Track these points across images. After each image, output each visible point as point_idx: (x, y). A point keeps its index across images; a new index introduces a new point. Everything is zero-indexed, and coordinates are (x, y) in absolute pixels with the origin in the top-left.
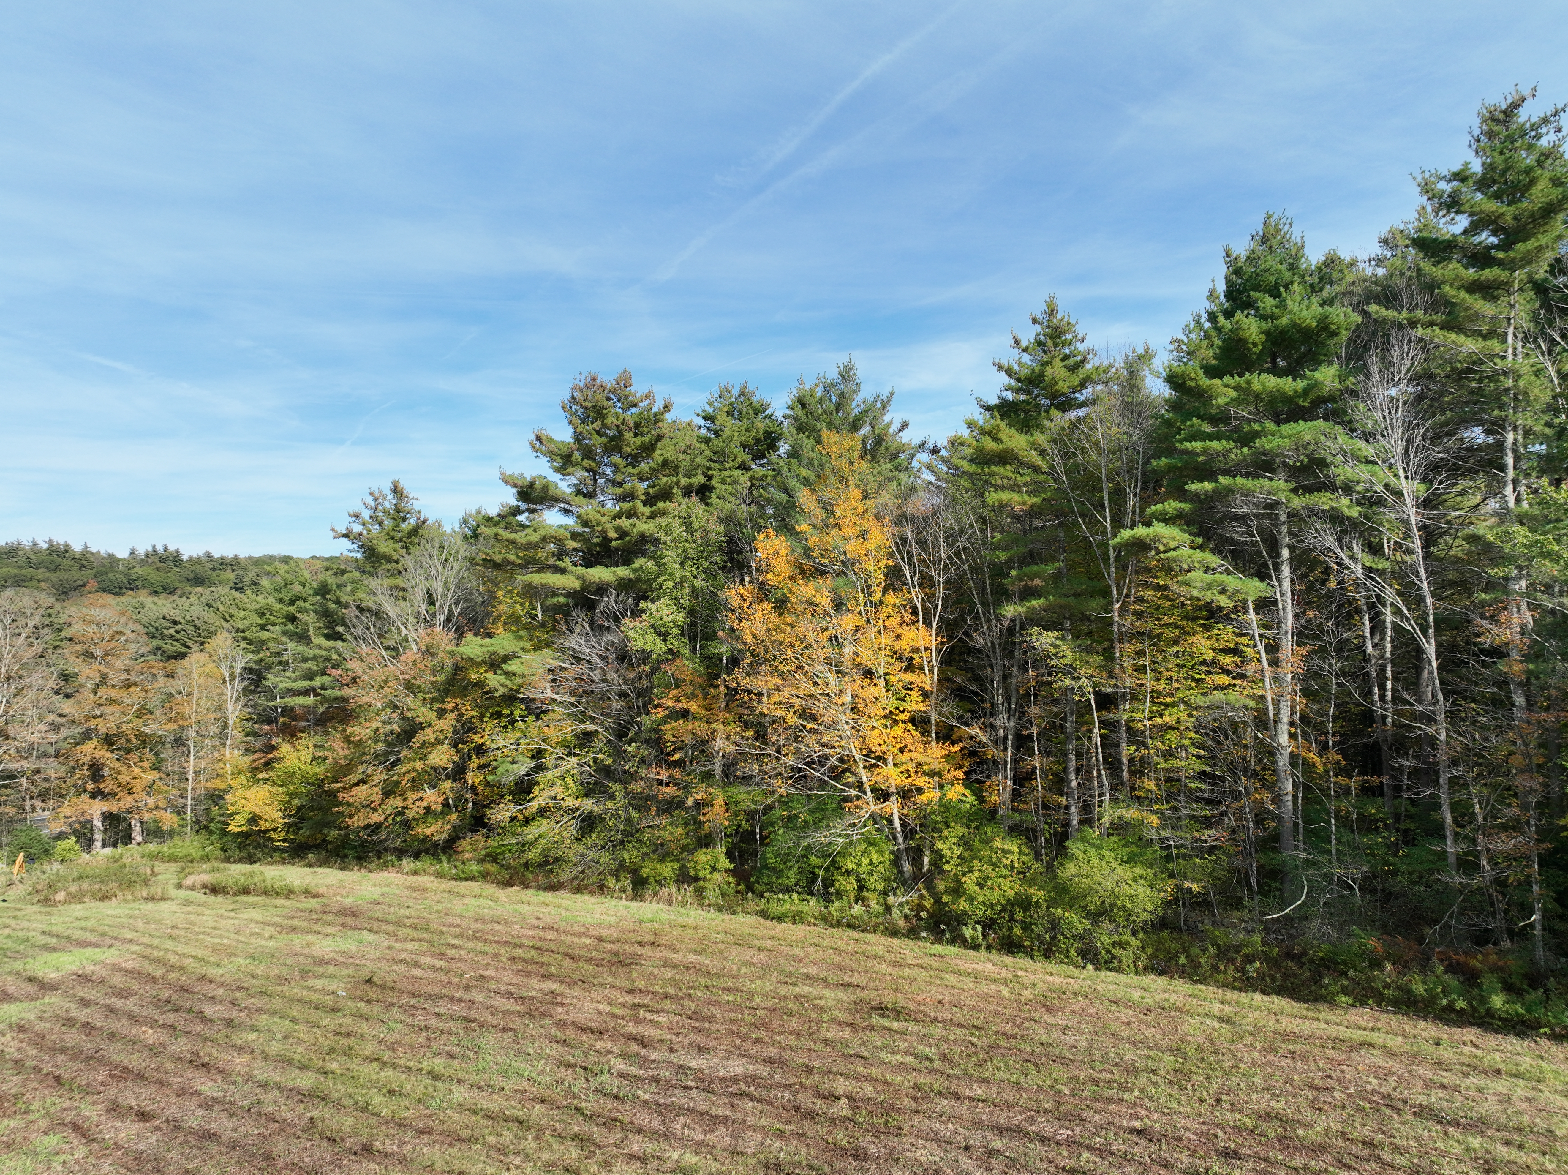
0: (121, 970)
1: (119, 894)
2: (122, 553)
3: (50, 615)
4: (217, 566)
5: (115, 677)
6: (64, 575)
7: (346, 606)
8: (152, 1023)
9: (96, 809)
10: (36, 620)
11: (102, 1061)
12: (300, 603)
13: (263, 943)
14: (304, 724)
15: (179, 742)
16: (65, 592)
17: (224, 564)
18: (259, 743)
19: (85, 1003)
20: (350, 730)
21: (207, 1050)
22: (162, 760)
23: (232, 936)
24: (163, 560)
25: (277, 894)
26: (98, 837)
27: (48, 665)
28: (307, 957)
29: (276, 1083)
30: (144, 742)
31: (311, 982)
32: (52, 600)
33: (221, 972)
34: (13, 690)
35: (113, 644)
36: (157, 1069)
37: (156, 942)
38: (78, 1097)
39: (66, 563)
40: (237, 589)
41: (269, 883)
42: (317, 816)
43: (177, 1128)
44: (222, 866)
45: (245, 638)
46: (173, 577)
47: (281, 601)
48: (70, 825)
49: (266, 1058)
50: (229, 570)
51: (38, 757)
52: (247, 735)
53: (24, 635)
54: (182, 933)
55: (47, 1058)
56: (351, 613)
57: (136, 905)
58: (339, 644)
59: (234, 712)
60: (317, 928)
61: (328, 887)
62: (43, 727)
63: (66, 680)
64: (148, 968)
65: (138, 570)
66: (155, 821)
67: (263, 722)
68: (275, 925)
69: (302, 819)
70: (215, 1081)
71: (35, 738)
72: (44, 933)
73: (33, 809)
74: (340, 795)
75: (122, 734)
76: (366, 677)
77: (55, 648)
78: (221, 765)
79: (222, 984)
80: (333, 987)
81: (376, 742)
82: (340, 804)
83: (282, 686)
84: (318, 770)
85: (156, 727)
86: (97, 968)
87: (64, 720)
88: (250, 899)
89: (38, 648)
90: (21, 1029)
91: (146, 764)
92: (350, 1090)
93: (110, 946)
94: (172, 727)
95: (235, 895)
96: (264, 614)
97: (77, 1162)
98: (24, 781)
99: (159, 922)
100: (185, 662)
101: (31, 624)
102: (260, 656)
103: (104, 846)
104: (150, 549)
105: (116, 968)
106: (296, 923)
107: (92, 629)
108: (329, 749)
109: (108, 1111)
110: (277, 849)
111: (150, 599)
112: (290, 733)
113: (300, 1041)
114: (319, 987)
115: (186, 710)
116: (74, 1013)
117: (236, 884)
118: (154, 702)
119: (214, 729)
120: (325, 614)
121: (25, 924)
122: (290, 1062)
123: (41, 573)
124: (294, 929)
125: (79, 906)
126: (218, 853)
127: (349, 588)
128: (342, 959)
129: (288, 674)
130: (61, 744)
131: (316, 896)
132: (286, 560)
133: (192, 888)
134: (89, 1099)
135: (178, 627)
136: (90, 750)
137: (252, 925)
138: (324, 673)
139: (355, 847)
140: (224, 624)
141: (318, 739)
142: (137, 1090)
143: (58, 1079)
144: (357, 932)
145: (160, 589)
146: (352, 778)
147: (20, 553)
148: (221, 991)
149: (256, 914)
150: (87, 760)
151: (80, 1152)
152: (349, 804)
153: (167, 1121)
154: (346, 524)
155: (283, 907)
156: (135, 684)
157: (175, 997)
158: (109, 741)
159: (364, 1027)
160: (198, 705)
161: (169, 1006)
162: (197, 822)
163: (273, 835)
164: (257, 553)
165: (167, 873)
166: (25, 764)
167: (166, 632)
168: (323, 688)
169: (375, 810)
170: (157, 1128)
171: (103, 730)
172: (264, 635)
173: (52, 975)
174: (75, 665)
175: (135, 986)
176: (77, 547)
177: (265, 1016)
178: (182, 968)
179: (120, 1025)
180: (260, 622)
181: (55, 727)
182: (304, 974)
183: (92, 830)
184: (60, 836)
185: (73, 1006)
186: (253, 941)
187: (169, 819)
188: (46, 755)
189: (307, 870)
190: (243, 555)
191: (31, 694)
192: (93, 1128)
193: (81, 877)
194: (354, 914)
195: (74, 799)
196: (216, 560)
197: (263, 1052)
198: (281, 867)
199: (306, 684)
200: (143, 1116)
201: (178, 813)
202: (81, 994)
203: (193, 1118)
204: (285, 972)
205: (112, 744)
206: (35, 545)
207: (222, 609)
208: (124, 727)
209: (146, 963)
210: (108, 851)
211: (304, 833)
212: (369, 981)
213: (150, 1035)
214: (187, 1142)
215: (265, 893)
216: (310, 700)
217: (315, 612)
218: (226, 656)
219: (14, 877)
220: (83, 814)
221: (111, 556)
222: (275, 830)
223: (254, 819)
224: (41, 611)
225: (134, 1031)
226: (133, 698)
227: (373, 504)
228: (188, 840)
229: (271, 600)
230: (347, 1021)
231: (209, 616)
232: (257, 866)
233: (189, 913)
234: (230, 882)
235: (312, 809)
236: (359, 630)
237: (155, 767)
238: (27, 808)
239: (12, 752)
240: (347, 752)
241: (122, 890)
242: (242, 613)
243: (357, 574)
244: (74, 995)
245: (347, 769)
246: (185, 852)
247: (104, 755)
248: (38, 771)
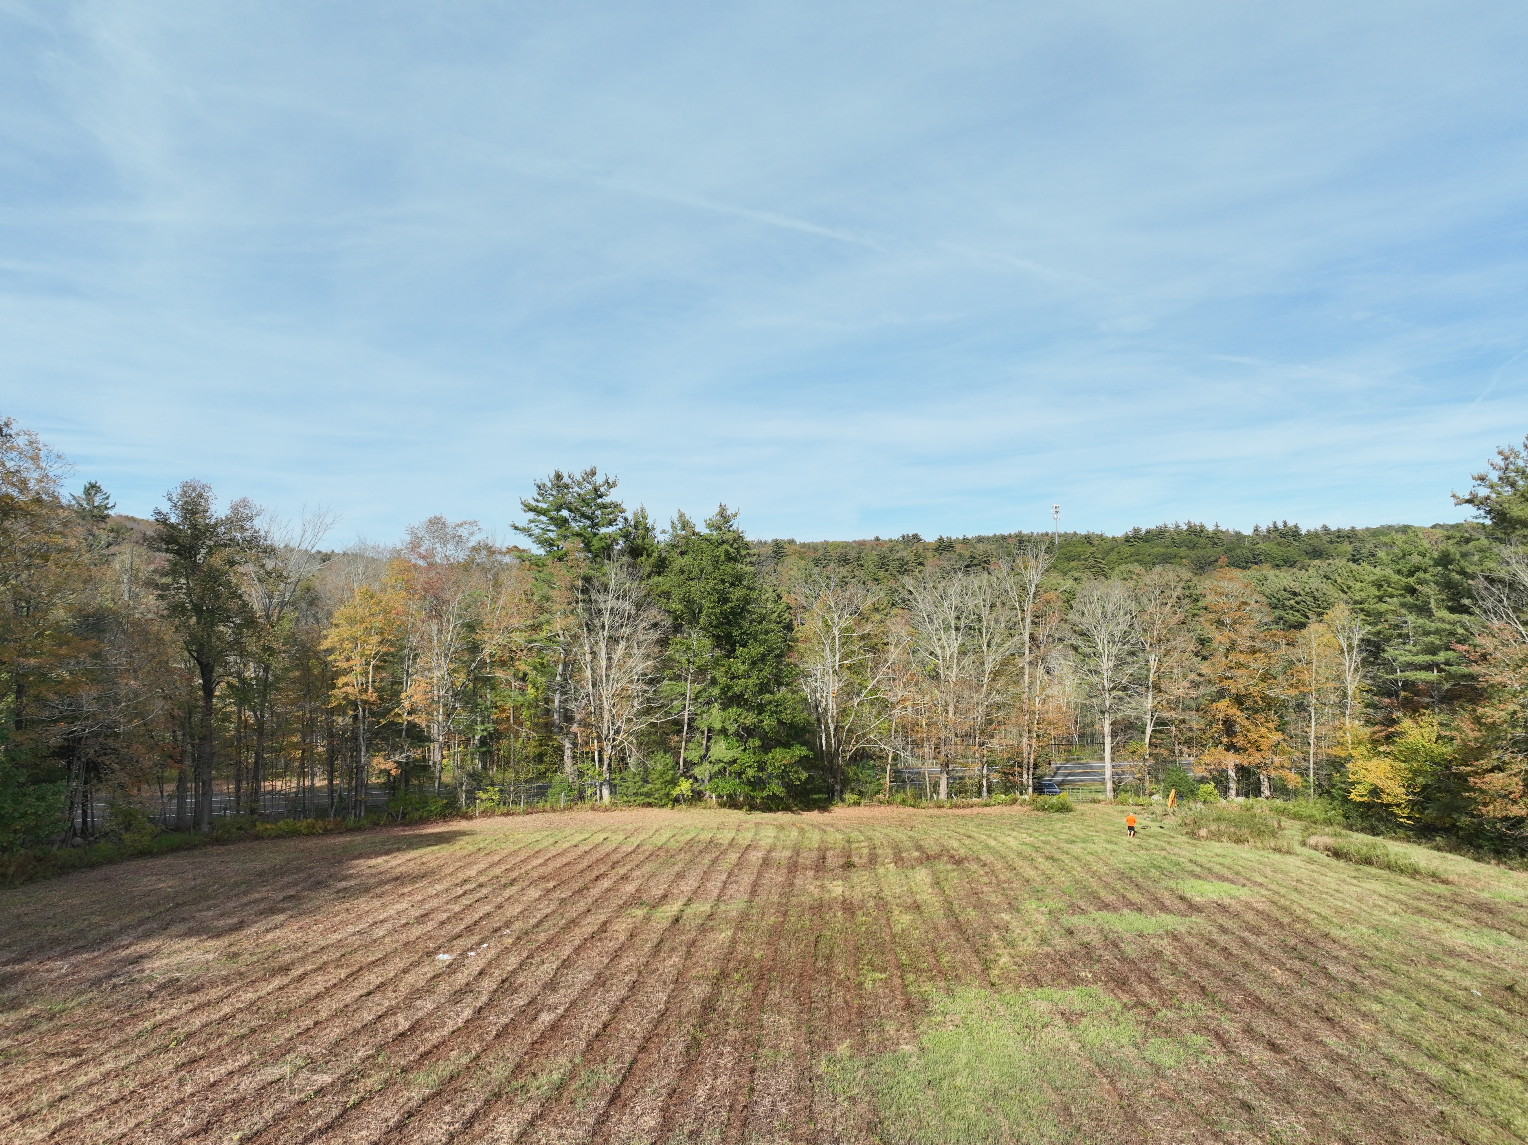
0: (1253, 909)
1: (1251, 840)
2: (1248, 531)
3: (1189, 587)
4: (1334, 539)
5: (1244, 643)
6: (1201, 552)
7: (1473, 577)
8: (1281, 965)
9: (1231, 761)
10: (1178, 592)
11: (1238, 986)
12: (1421, 574)
13: (1387, 917)
14: (1428, 700)
15: (1301, 707)
16: (1202, 567)
17: (1341, 536)
18: (1380, 716)
19: (1224, 930)
20: (1480, 710)
21: (1332, 1006)
22: (1287, 723)
23: (1355, 902)
24: (1283, 535)
25: (1402, 871)
26: (1233, 785)
27: (1189, 631)
28: (1436, 943)
29: (1402, 1062)
30: (1269, 704)
31: (1440, 971)
32: (1190, 574)
33: (1344, 934)
34: (1163, 651)
35: (1239, 614)
36: (1286, 1008)
37: (1283, 891)
38: (1219, 1010)
39: (1202, 541)
40: (1354, 561)
41: (1392, 858)
42: (1446, 798)
43: (1304, 1069)
44: (1344, 832)
45: (1362, 610)
46: (1292, 552)
47: (1399, 572)
48: (1210, 772)
49: (1391, 1033)
50: (1346, 543)
51: (1183, 710)
52: (1367, 706)
53: (1169, 605)
54: (1307, 888)
55: (1194, 968)
56: (1480, 583)
57: (1265, 853)
58: (1466, 617)
59: (1352, 683)
60: (1448, 915)
61: (1459, 875)
62: (1186, 684)
63: (1203, 644)
64: (1277, 913)
65: (1261, 545)
66: (1281, 779)
67: (1383, 695)
68: (1398, 901)
69: (1428, 799)
70: (1340, 1038)
71: (1181, 692)
72: (1191, 861)
73: (1181, 753)
74: (1471, 780)
75: (1248, 696)
76: (1499, 655)
77: (1194, 615)
78: (1341, 733)
79: (1345, 947)
80: (1467, 983)
81: (1514, 727)
82: (1472, 789)
83: (1402, 659)
84: (1444, 750)
85: (1279, 692)
86: (1233, 902)
87: (1202, 679)
88: (1373, 870)
89: (1180, 616)
90: (1175, 938)
91: (1271, 725)
92: (1488, 1100)
93: (1244, 885)
94: (1294, 692)
95: (1357, 863)
96: (1382, 586)
97: (1219, 1065)
98: (1173, 728)
99: (1285, 873)
100: (1304, 632)
101: (1175, 595)
102: (1378, 628)
103: (1238, 795)
104: (1271, 526)
105: (1249, 906)
106: (1422, 905)
107: (1222, 600)
108: (1458, 729)
109: (1244, 1031)
110: (1401, 825)
111: (1272, 572)
112: (1413, 708)
113: (1428, 1029)
114: (1450, 978)
115: (1306, 677)
116: (1215, 937)
117: (1358, 853)
118: (1277, 669)
119: (1333, 698)
120: (1447, 585)
121: (1177, 850)
122: (1418, 1046)
123: (1183, 551)
124: (1420, 911)
125: (1218, 844)
126: (1340, 818)
127: (1476, 558)
128: (1476, 956)
129: (1407, 647)
130: (1200, 700)
131: (1445, 882)
132: (1405, 529)
133: (1316, 848)
134: (1227, 1014)
135: (1298, 598)
136: (1224, 707)
137: (1375, 897)
138: (1448, 649)
139: (1491, 839)
140: (1342, 595)
141: (1443, 717)
142: (1268, 1021)
143: (1203, 988)
144: (1494, 932)
145: (1281, 563)
146: (1485, 763)
147: (1167, 534)
148: (1344, 953)
149: (1379, 887)
150: (1221, 716)
151: (1222, 1059)
152: (1482, 791)
153: (1295, 1059)
154: (1470, 488)
155: (1408, 885)
156: (1260, 651)
157: (1300, 946)
158: (1239, 700)
159: (1503, 1037)
160: (1317, 673)
161: (1295, 954)
162: (1320, 786)
163: (1397, 811)
164: (1375, 524)
165: (1292, 830)
166: (1173, 714)
167: (1287, 603)
168: (1447, 663)
169: (1515, 802)
170: (1286, 1063)
171: (1234, 691)
172: (1382, 607)
173: (1198, 899)
174: (1211, 632)
175: (1265, 926)
176: (1210, 527)
177: (1389, 991)
178: (1306, 921)
179: (1253, 958)
180: (1377, 593)
181: (1195, 685)
182: (1432, 960)
183: (1227, 779)
184: (1202, 780)
185: (1215, 930)
186: (1376, 912)
187: (1293, 779)
188: (1188, 708)
189: (1435, 853)
190: (1360, 526)
191: (1176, 655)
192: (1232, 1042)
193: (1219, 819)
194: (1490, 911)
195: (1212, 749)
196: (1333, 533)
197: (1388, 1026)
198: (1405, 845)
199: (1428, 658)
200: (1273, 1047)
201: (1302, 775)
202: (1220, 921)
203: (1319, 1066)
204: (1411, 952)
205: (1242, 704)
206: (1178, 527)
207: (1339, 580)
208: (1251, 689)
209: (1274, 909)
210: (1241, 799)
211: (1430, 814)
212: (1510, 988)
213: (1279, 975)
214: (1314, 1086)
215: (1389, 867)
216: (1434, 675)
217: (1436, 583)
218: (1343, 627)
219: (1168, 809)
220: (1220, 764)
221: (1238, 534)
222: (1398, 805)
223: (1375, 791)
224: (1182, 584)
225: (1264, 967)
226: (1258, 664)
227: (1502, 464)
228: (1311, 801)
229: (1389, 572)
230: (1483, 1024)
231: (1328, 588)
232: (1379, 839)
233: (1313, 871)
234: (1352, 850)
235: (1439, 789)
236: (1489, 604)
237: (1280, 729)
238: (1177, 752)
239: (1164, 702)
240: (1478, 734)
241: (1253, 837)
242: (1359, 584)
243: (1484, 542)
244: (1215, 921)
245: (1480, 752)
246: (1308, 812)
247: (1235, 712)
248: (1183, 721)
